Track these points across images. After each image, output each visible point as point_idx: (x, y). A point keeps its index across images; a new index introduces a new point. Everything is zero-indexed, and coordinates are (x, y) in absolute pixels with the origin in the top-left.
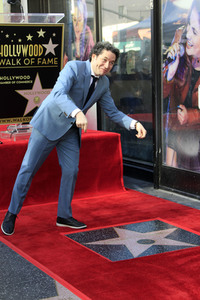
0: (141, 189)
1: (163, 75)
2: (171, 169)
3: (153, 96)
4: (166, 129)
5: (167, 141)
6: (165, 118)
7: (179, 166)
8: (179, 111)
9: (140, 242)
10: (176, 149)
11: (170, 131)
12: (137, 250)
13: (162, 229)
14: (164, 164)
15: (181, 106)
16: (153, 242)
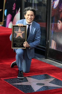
0: (39, 59)
1: (52, 6)
2: (53, 50)
3: (47, 15)
4: (52, 31)
5: (52, 37)
6: (52, 26)
7: (57, 49)
8: (58, 23)
9: (38, 84)
10: (56, 41)
11: (54, 32)
12: (36, 88)
13: (48, 78)
14: (50, 47)
15: (59, 21)
16: (44, 84)
